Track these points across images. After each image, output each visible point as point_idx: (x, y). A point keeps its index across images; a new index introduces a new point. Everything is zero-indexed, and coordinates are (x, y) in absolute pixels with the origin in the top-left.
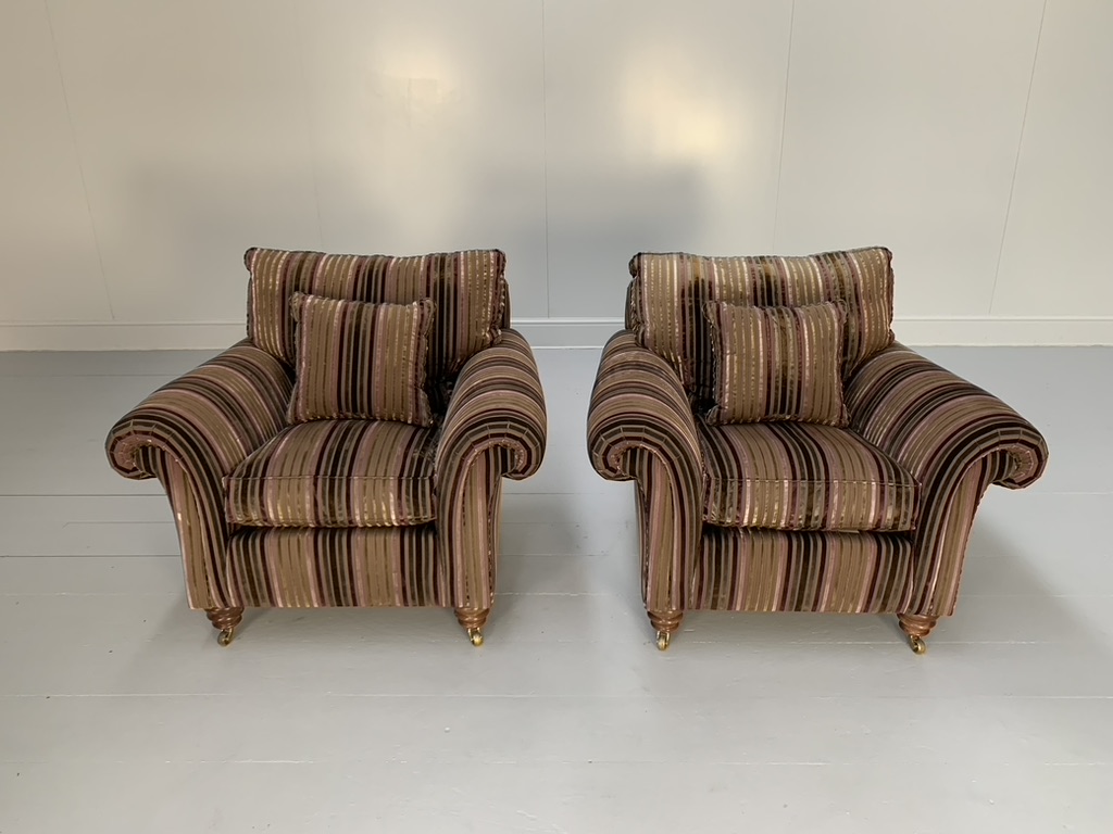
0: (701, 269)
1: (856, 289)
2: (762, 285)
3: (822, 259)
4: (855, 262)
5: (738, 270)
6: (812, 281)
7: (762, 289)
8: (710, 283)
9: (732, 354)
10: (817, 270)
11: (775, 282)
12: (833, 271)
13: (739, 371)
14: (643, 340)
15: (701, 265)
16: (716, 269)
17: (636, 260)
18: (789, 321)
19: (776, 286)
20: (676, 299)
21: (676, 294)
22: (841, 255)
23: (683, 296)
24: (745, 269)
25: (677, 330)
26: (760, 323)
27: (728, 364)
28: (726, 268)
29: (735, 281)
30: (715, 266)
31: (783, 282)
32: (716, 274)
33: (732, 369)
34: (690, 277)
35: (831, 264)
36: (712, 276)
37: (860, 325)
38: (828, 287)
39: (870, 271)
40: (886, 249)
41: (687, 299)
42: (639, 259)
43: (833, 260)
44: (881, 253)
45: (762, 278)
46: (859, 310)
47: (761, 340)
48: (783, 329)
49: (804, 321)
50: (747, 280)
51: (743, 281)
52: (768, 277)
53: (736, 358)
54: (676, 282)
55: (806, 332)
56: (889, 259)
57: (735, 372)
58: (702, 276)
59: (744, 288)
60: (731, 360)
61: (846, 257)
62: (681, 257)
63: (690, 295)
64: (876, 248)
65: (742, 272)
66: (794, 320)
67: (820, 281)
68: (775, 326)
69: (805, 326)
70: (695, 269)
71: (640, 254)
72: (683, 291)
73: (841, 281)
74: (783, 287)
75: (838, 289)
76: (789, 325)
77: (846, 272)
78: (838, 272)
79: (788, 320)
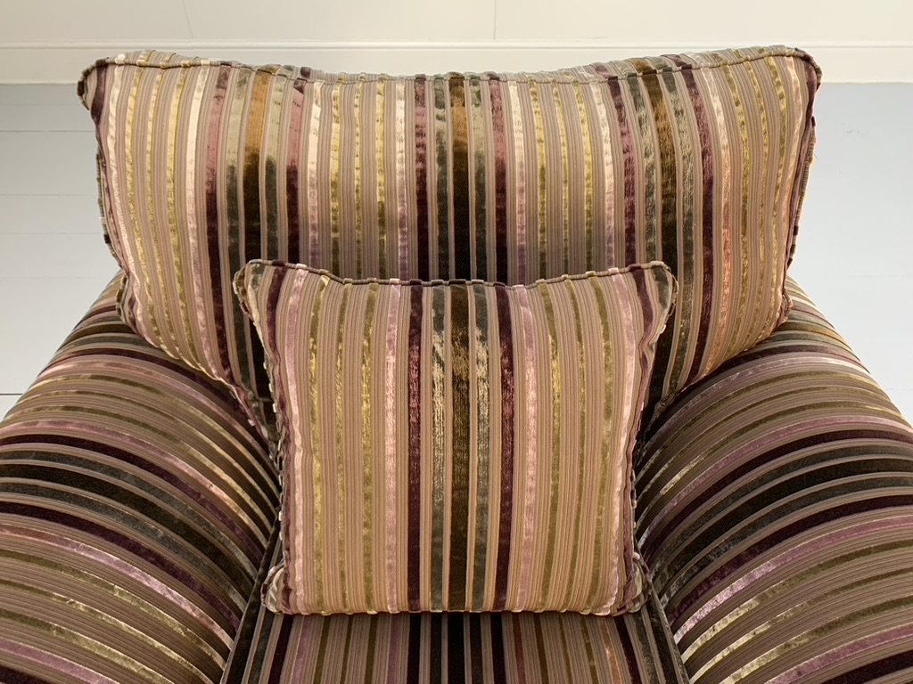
0: (271, 128)
1: (708, 197)
2: (442, 183)
3: (624, 86)
4: (717, 104)
5: (379, 127)
6: (587, 171)
7: (442, 197)
8: (292, 174)
9: (309, 451)
10: (605, 131)
11: (480, 172)
12: (650, 138)
13: (330, 505)
14: (134, 321)
15: (274, 111)
16: (315, 124)
17: (92, 84)
18: (483, 355)
19: (481, 187)
20: (192, 225)
21: (190, 209)
22: (679, 78)
23: (212, 213)
24: (400, 127)
25: (200, 316)
26: (391, 359)
27: (299, 477)
28: (348, 121)
29: (367, 165)
30: (316, 110)
31: (501, 175)
32: (313, 140)
33: (309, 497)
34: (232, 155)
35: (647, 110)
36: (297, 144)
37: (707, 306)
38: (629, 190)
39: (755, 135)
40: (807, 59)
41: (223, 224)
42: (100, 82)
43: (656, 95)
44: (792, 72)
45: (442, 160)
46: (708, 263)
47: (390, 420)
48: (460, 384)
49: (529, 352)
50: (399, 167)
51: (388, 170)
52: (461, 156)
53: (317, 466)
54: (190, 168)
55: (532, 395)
56: (812, 87)
57: (318, 505)
58: (268, 150)
59: (389, 193)
60: (307, 469)
61: (691, 84)
62: (222, 82)
63: (233, 214)
64: (779, 54)
65: (389, 136)
66: (497, 352)
67: (608, 170)
68: (437, 373)
69: (530, 373)
70: (254, 125)
71: (102, 66)
72: (211, 198)
73: (669, 171)
74: (501, 190)
75: (657, 196)
76: (480, 371)
77: (686, 141)
78: (663, 133)
79: (478, 350)
